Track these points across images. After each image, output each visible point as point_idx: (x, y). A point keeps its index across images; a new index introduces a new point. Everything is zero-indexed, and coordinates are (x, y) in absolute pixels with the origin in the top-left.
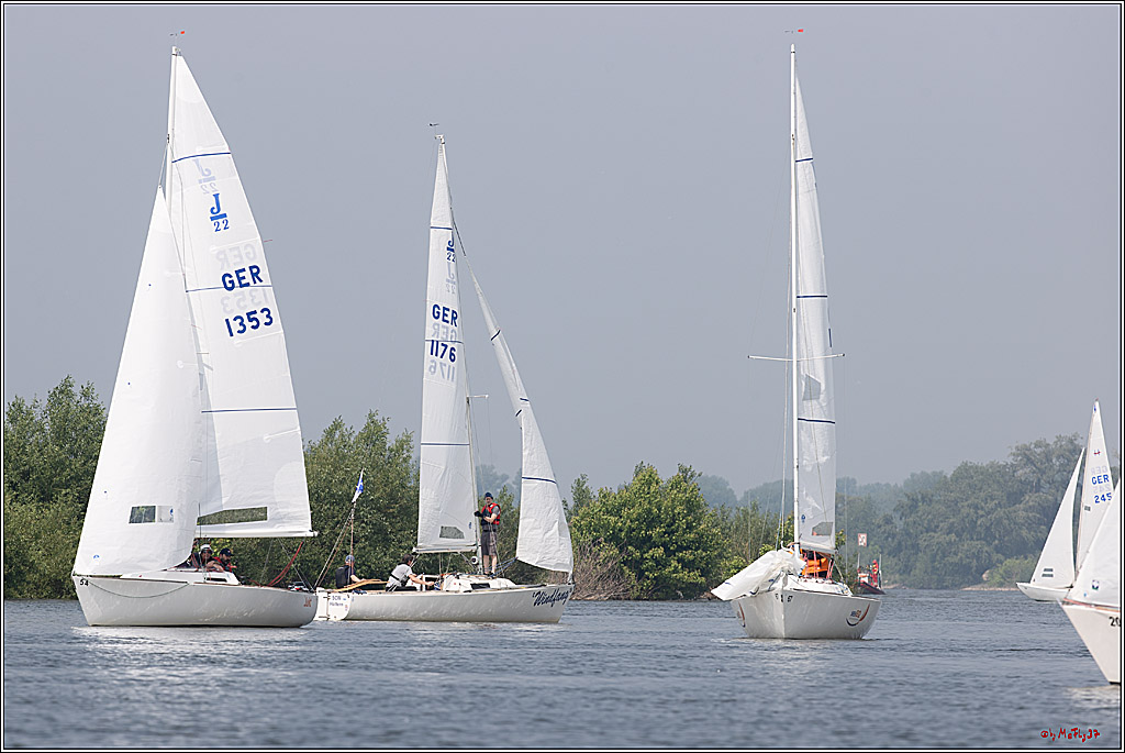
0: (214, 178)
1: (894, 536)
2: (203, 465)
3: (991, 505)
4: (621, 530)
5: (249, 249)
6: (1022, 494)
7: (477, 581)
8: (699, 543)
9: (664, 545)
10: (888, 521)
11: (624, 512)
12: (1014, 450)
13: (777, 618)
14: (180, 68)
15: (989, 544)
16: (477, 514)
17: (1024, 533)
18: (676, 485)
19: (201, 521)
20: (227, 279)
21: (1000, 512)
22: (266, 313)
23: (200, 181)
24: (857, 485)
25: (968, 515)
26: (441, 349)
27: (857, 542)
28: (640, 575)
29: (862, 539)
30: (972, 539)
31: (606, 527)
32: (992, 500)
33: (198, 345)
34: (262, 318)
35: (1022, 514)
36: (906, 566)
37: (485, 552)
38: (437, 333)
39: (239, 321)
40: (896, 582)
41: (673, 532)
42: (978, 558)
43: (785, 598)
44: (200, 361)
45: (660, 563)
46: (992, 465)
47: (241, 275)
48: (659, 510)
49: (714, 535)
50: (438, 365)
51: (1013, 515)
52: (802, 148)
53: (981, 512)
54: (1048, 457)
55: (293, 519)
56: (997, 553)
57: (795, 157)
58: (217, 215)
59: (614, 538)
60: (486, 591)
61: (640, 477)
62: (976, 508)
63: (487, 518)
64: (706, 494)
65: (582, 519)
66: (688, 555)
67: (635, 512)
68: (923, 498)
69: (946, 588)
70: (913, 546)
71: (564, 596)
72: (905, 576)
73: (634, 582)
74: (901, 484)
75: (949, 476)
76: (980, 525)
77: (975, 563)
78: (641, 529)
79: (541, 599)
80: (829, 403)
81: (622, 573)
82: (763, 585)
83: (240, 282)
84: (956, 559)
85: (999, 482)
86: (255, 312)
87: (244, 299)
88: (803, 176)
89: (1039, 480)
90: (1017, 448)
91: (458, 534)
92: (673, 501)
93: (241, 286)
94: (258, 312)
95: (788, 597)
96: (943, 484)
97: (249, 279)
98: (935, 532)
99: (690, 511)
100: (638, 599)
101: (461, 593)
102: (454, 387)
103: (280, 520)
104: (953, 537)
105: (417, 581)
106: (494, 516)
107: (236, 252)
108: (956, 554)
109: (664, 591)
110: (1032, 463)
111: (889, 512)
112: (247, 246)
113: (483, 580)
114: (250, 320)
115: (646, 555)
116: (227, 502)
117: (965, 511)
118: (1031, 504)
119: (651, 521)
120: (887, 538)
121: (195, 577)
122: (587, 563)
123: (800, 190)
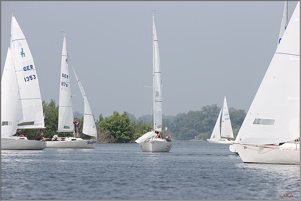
0: (21, 45)
1: (174, 128)
2: (19, 112)
3: (197, 120)
4: (110, 127)
5: (30, 61)
6: (204, 118)
7: (73, 139)
8: (129, 130)
9: (121, 130)
10: (172, 124)
11: (111, 122)
12: (202, 108)
13: (150, 147)
14: (14, 19)
15: (196, 130)
16: (74, 123)
17: (204, 127)
18: (123, 116)
19: (19, 125)
20: (25, 68)
21: (199, 122)
22: (34, 76)
23: (18, 46)
24: (165, 116)
25: (191, 123)
26: (64, 84)
27: (165, 129)
28: (115, 137)
29: (166, 129)
30: (192, 128)
31: (107, 126)
32: (197, 119)
33: (18, 84)
34: (33, 77)
35: (204, 123)
36: (177, 135)
37: (76, 132)
38: (63, 80)
39: (28, 78)
40: (174, 139)
41: (123, 127)
42: (194, 133)
43: (152, 143)
44: (18, 87)
45: (120, 134)
46: (197, 111)
47: (28, 67)
48: (119, 122)
49: (132, 128)
50: (63, 88)
51: (202, 123)
52: (155, 38)
53: (194, 122)
54: (210, 109)
55: (40, 124)
56: (198, 132)
57: (154, 40)
58: (22, 54)
59: (109, 129)
60: (75, 141)
61: (115, 114)
62: (193, 121)
63: (76, 124)
64: (130, 118)
65: (101, 124)
66: (126, 132)
67: (114, 122)
68: (181, 119)
69: (186, 140)
70: (178, 130)
71: (95, 142)
72: (176, 137)
73: (113, 139)
74: (175, 116)
75: (187, 114)
76: (194, 125)
77: (193, 134)
78: (115, 126)
79: (89, 143)
80: (161, 97)
81: (111, 137)
82: (147, 140)
83: (28, 69)
84: (188, 133)
85: (198, 115)
86: (31, 76)
87: (29, 73)
88: (155, 44)
89: (208, 115)
90: (203, 107)
91: (69, 128)
92: (123, 120)
93: (28, 70)
94: (32, 76)
95: (153, 142)
96: (185, 115)
97: (30, 68)
98: (183, 127)
99: (127, 122)
100: (114, 143)
101: (69, 141)
102: (67, 93)
103: (37, 124)
104: (188, 128)
105: (59, 139)
106: (78, 123)
107: (27, 62)
108: (188, 132)
109: (120, 141)
110: (206, 111)
111: (173, 122)
112: (29, 61)
113: (75, 138)
114: (30, 78)
115: (116, 133)
116: (25, 120)
117: (190, 122)
118: (206, 120)
119: (117, 124)
120: (172, 128)
121: (17, 138)
122: (102, 134)
123: (155, 47)
